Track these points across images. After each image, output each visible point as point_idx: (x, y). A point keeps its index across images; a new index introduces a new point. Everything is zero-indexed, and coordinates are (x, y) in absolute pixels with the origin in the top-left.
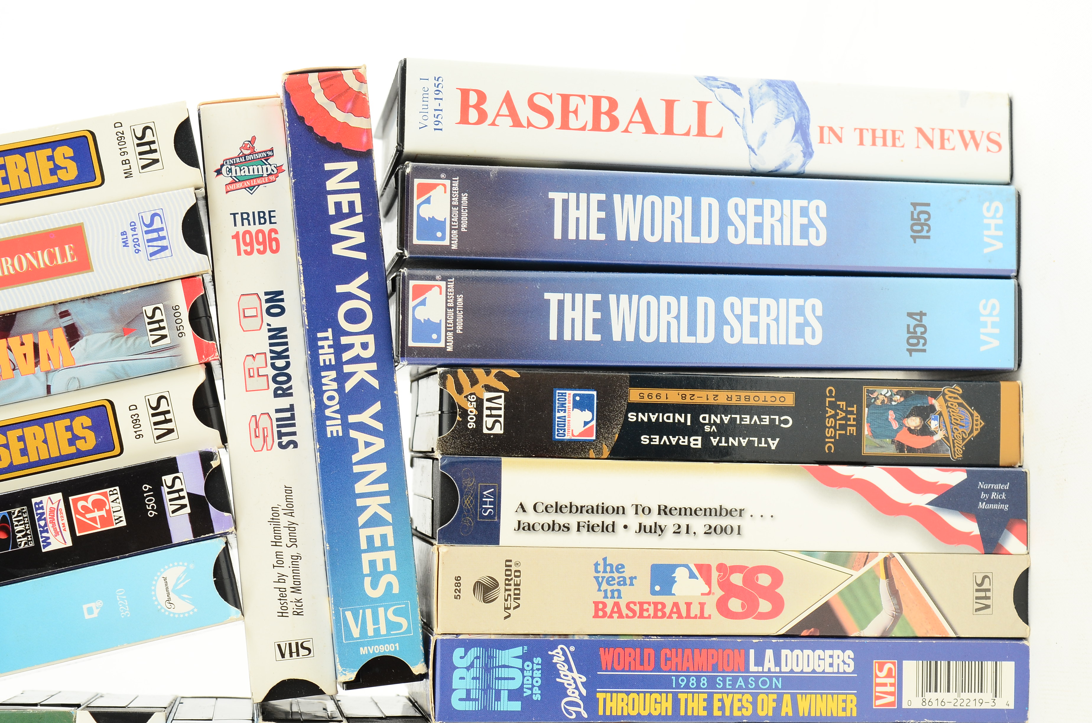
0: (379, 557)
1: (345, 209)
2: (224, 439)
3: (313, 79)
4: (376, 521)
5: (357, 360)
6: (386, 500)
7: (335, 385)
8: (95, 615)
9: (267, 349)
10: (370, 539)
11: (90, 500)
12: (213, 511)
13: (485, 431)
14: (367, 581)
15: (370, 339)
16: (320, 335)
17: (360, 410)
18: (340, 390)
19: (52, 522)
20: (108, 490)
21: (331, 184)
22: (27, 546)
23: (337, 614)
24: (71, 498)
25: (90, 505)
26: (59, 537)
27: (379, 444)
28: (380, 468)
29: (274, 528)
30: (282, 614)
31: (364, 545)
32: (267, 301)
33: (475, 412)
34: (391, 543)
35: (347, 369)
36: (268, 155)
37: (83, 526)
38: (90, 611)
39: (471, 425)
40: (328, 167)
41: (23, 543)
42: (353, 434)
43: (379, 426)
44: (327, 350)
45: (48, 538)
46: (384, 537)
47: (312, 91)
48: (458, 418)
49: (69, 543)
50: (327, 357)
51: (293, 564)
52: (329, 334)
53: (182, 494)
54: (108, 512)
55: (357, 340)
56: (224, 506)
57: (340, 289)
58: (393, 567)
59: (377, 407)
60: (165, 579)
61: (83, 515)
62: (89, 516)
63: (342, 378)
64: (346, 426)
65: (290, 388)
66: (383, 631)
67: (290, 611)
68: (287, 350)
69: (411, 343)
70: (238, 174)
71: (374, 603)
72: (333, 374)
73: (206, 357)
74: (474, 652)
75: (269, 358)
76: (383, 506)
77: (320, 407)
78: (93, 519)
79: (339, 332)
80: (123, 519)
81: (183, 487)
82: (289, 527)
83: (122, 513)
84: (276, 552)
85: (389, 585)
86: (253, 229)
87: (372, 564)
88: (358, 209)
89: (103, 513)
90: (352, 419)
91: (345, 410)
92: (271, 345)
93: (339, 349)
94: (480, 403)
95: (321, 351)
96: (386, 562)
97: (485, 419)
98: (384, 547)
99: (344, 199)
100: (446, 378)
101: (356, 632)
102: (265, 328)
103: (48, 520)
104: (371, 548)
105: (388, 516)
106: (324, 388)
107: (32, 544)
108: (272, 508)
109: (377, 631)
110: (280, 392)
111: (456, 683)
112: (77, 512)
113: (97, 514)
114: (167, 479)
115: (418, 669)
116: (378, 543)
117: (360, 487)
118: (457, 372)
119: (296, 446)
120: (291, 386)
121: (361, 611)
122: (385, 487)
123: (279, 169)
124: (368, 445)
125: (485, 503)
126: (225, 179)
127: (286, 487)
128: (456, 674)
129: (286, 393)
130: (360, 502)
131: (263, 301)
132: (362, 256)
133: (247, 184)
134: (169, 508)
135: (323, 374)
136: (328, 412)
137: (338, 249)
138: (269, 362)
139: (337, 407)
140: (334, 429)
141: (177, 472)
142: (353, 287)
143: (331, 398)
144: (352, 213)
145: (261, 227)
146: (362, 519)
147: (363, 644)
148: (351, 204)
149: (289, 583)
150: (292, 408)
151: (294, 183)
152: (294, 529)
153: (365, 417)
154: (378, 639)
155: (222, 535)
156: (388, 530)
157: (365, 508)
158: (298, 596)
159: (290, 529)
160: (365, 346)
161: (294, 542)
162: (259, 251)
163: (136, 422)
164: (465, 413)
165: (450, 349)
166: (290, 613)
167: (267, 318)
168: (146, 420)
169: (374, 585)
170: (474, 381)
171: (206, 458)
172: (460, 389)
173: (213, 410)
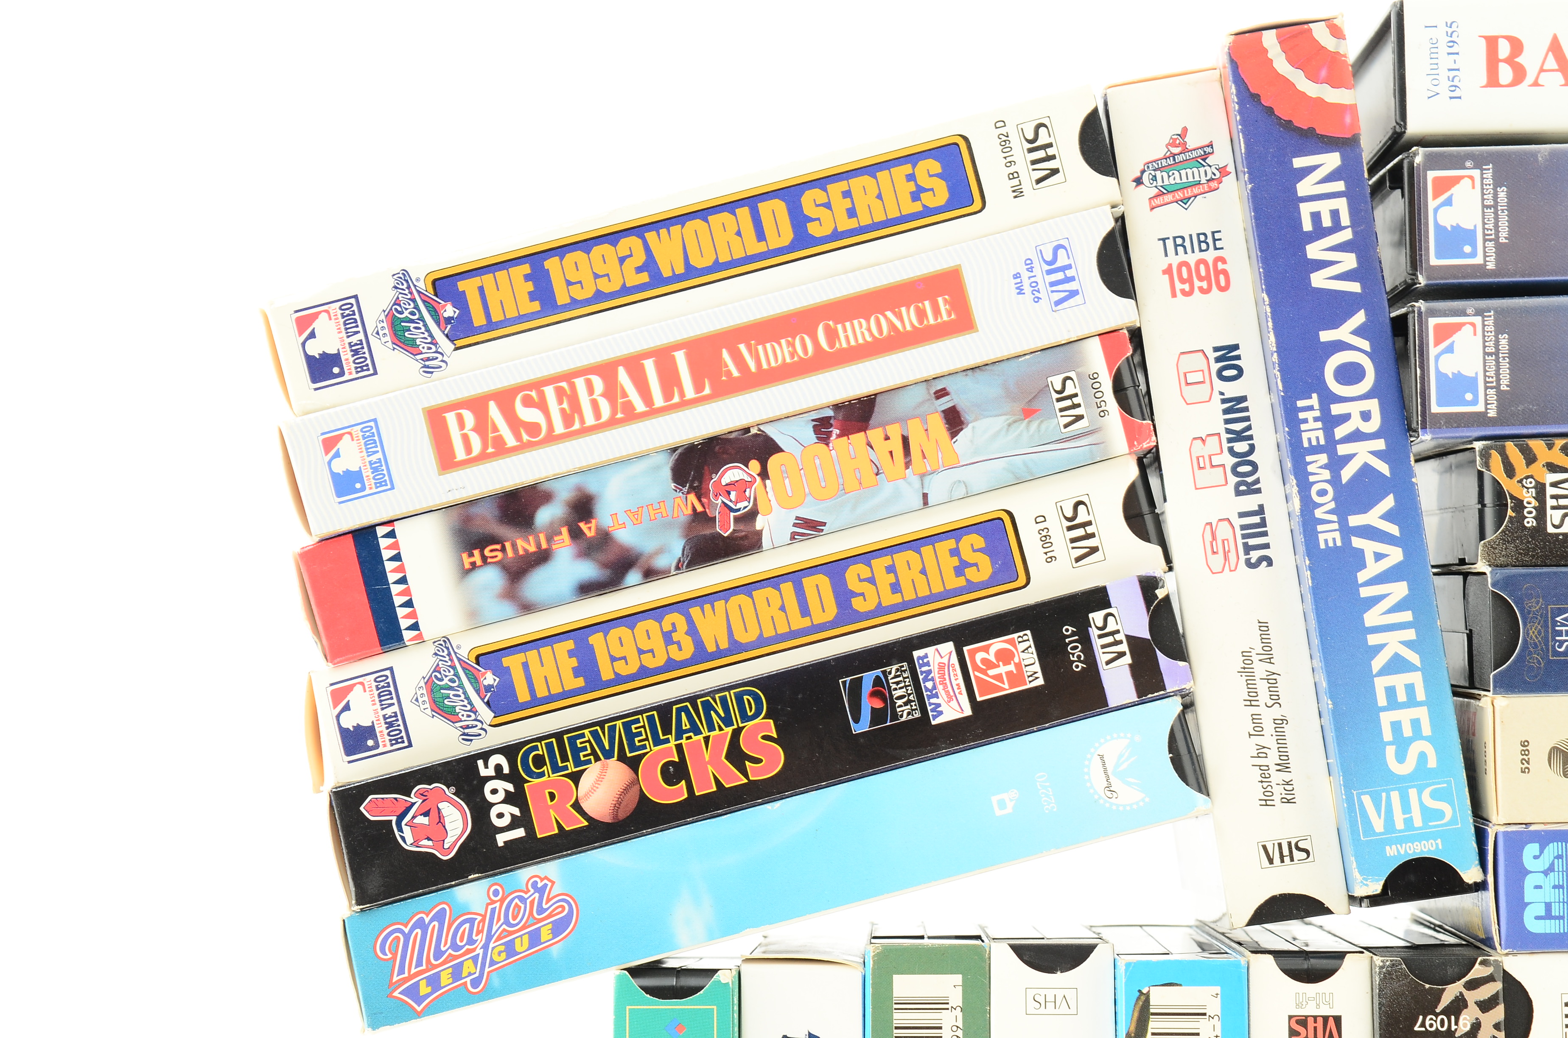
0: (1404, 716)
1: (1327, 222)
2: (1168, 560)
3: (1270, 39)
4: (1397, 665)
5: (1357, 436)
6: (1410, 634)
7: (1326, 474)
8: (1009, 810)
9: (1221, 428)
10: (1391, 691)
11: (993, 650)
12: (1163, 660)
13: (1550, 530)
14: (1390, 751)
15: (1373, 405)
16: (1300, 404)
17: (1365, 509)
18: (1335, 480)
19: (943, 683)
20: (1015, 636)
21: (1304, 188)
22: (910, 717)
23: (1350, 799)
24: (965, 649)
25: (992, 657)
26: (954, 703)
27: (1395, 555)
28: (1399, 590)
29: (1247, 680)
30: (1266, 802)
31: (1382, 701)
32: (1218, 360)
33: (1534, 503)
34: (1421, 695)
35: (1343, 450)
36: (1206, 153)
37: (986, 687)
38: (1002, 804)
39: (1530, 522)
40: (1299, 162)
41: (906, 713)
42: (1357, 542)
43: (1393, 529)
44: (1312, 425)
45: (939, 705)
46: (1410, 689)
47: (1270, 56)
48: (1510, 512)
49: (968, 712)
50: (1313, 435)
51: (1276, 732)
52: (1314, 401)
53: (1118, 637)
54: (1018, 666)
55: (1354, 409)
56: (1179, 652)
57: (1326, 336)
58: (1426, 730)
59: (1388, 503)
60: (1102, 757)
61: (984, 672)
62: (991, 672)
63: (1337, 463)
64: (1347, 532)
65: (1257, 481)
66: (1418, 822)
67: (1277, 798)
68: (1249, 428)
69: (1435, 408)
70: (1166, 182)
71: (1402, 783)
72: (1323, 458)
73: (1139, 444)
74: (1553, 849)
75: (1224, 441)
76: (1407, 644)
77: (1308, 506)
78: (999, 677)
79: (1328, 398)
80: (1040, 674)
81: (1119, 627)
82: (1268, 679)
83: (1037, 667)
84: (1252, 715)
85: (1422, 756)
86: (1192, 258)
87: (1396, 726)
88: (1345, 220)
89: (1011, 667)
90: (1355, 521)
91: (1343, 510)
92: (1227, 422)
93: (1330, 422)
94: (1540, 489)
95: (1303, 427)
96: (1416, 724)
97: (1549, 512)
98: (1412, 702)
99: (1324, 208)
100: (1490, 455)
101: (1378, 825)
102: (1217, 398)
103: (938, 680)
104: (1393, 704)
105: (1413, 658)
106: (1312, 479)
107: (917, 715)
108: (1242, 652)
109: (1409, 822)
110: (1243, 488)
111: (1530, 894)
112: (976, 668)
113: (1003, 669)
114: (1097, 617)
115: (1471, 874)
116: (1402, 697)
117: (1371, 618)
118: (1504, 447)
119: (1270, 563)
120: (1258, 479)
121: (1384, 795)
122: (1407, 616)
123: (1224, 172)
124: (1379, 557)
125: (1560, 633)
126: (1147, 191)
127: (1260, 622)
128: (1530, 882)
129: (1253, 489)
130: (1373, 640)
131: (1212, 361)
132: (1354, 287)
133: (1179, 195)
134: (1102, 657)
135: (1309, 459)
136: (1319, 513)
137: (1319, 280)
138: (1226, 446)
139: (1332, 505)
140: (1329, 536)
141: (1109, 606)
142: (1344, 333)
143: (1322, 493)
144: (1337, 227)
145: (1203, 255)
146: (1377, 663)
147: (1390, 842)
148: (1335, 214)
149: (1273, 758)
150: (1261, 510)
151: (1251, 190)
152: (1275, 682)
153: (1373, 518)
154: (1410, 834)
155: (1175, 694)
156: (1416, 678)
157: (1380, 648)
158: (1287, 777)
159: (1270, 681)
160: (1366, 416)
161: (1276, 700)
162: (1201, 289)
163: (1046, 539)
164: (1519, 505)
165: (1492, 413)
166: (1277, 801)
167: (1219, 385)
168: (1060, 536)
169: (1401, 757)
170: (1531, 459)
171: (1148, 585)
172: (1510, 471)
173: (1148, 519)
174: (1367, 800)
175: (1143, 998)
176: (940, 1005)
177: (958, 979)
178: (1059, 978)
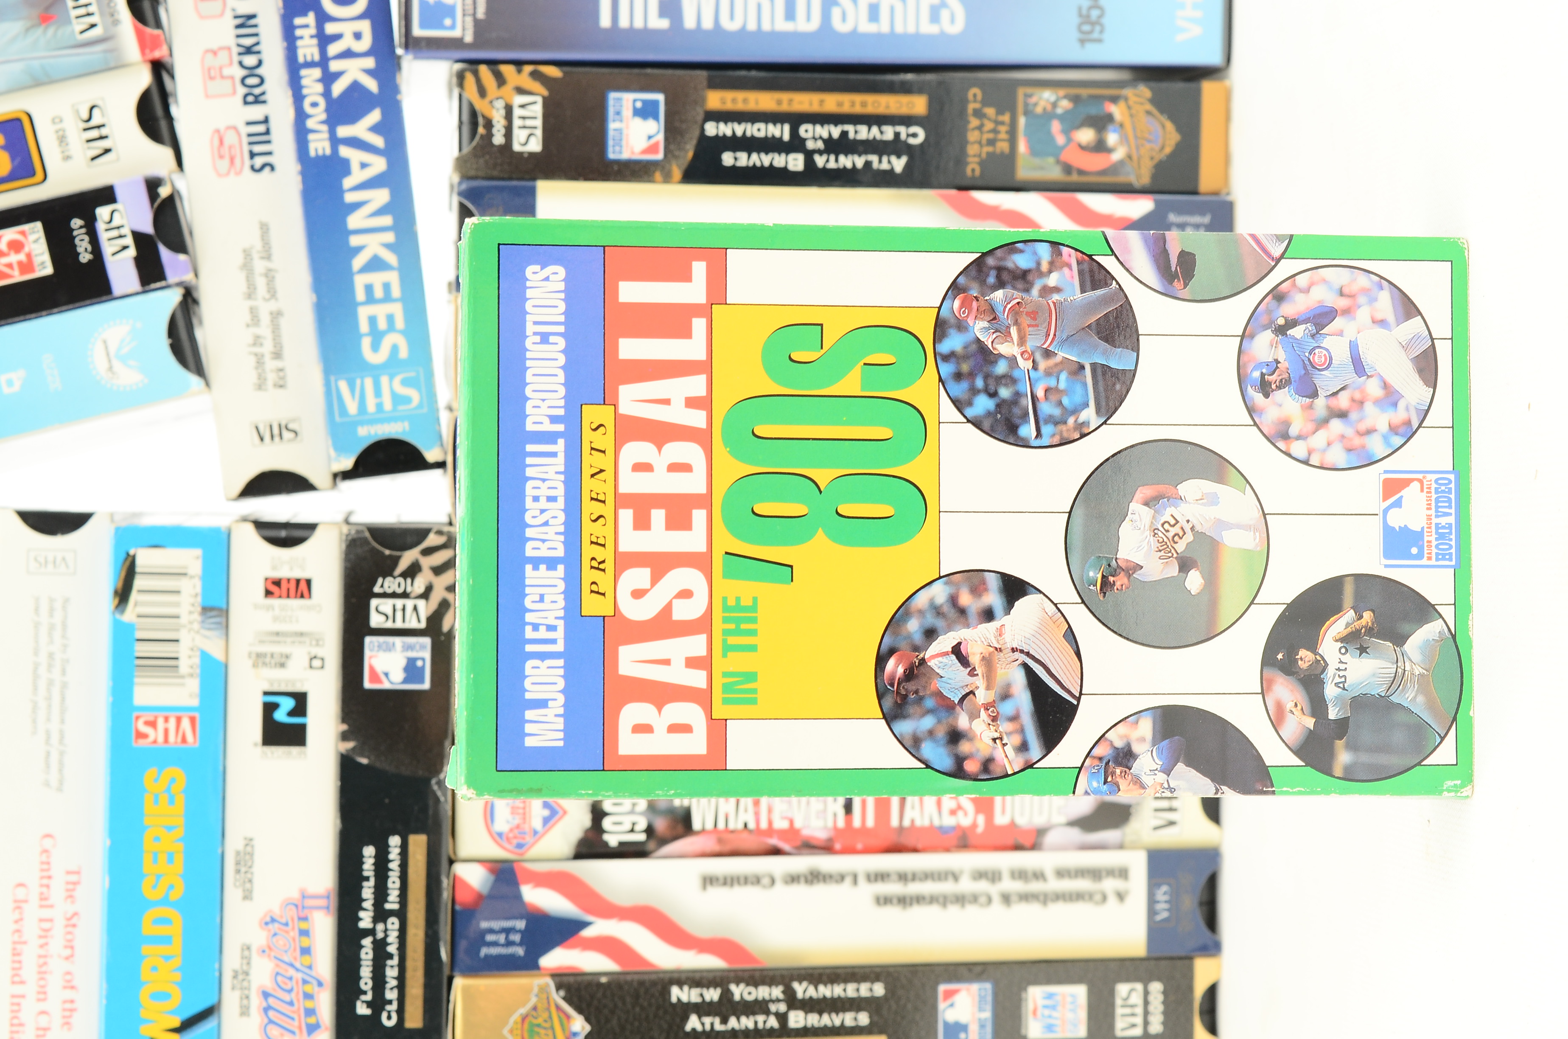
0: (380, 311)
2: (179, 161)
4: (375, 264)
5: (348, 54)
6: (390, 237)
7: (319, 88)
8: (17, 386)
9: (233, 42)
10: (369, 289)
12: (165, 253)
14: (366, 342)
15: (365, 26)
16: (298, 21)
17: (353, 121)
18: (327, 94)
23: (327, 385)
27: (379, 165)
28: (381, 196)
29: (247, 276)
30: (260, 386)
31: (360, 296)
33: (504, 122)
34: (396, 292)
35: (335, 66)
38: (10, 383)
39: (499, 139)
43: (378, 141)
44: (307, 41)
46: (387, 287)
48: (481, 129)
50: (309, 51)
52: (310, 19)
53: (123, 231)
55: (347, 29)
56: (179, 246)
58: (399, 324)
59: (375, 116)
60: (105, 342)
63: (329, 79)
64: (335, 141)
65: (263, 92)
67: (269, 383)
68: (258, 43)
71: (375, 371)
72: (317, 73)
73: (152, 53)
76: (388, 246)
77: (301, 116)
79: (323, 18)
82: (267, 275)
84: (250, 307)
85: (395, 348)
87: (372, 320)
90: (343, 131)
91: (333, 121)
92: (238, 36)
93: (324, 40)
94: (509, 108)
95: (299, 43)
96: (390, 318)
98: (387, 298)
100: (465, 77)
102: (230, 14)
104: (370, 299)
105: (391, 258)
106: (305, 91)
108: (244, 250)
109: (379, 406)
110: (250, 99)
115: (432, 454)
116: (379, 293)
117: (354, 221)
118: (479, 70)
119: (272, 168)
120: (264, 90)
122: (388, 221)
124: (364, 166)
127: (260, 223)
129: (259, 100)
130: (354, 240)
135: (303, 73)
136: (310, 123)
138: (237, 59)
139: (323, 117)
140: (320, 145)
141: (116, 202)
143: (314, 105)
146: (358, 262)
147: (362, 424)
149: (268, 346)
150: (266, 119)
152: (272, 278)
153: (361, 129)
154: (381, 416)
155: (177, 284)
156: (392, 277)
157: (360, 248)
158: (278, 364)
160: (358, 36)
161: (272, 294)
163: (62, 139)
164: (489, 124)
165: (469, 39)
166: (270, 386)
168: (76, 137)
169: (375, 347)
170: (501, 80)
171: (153, 185)
172: (483, 92)
173: (163, 122)
174: (343, 386)
175: (130, 559)
178: (58, 541)
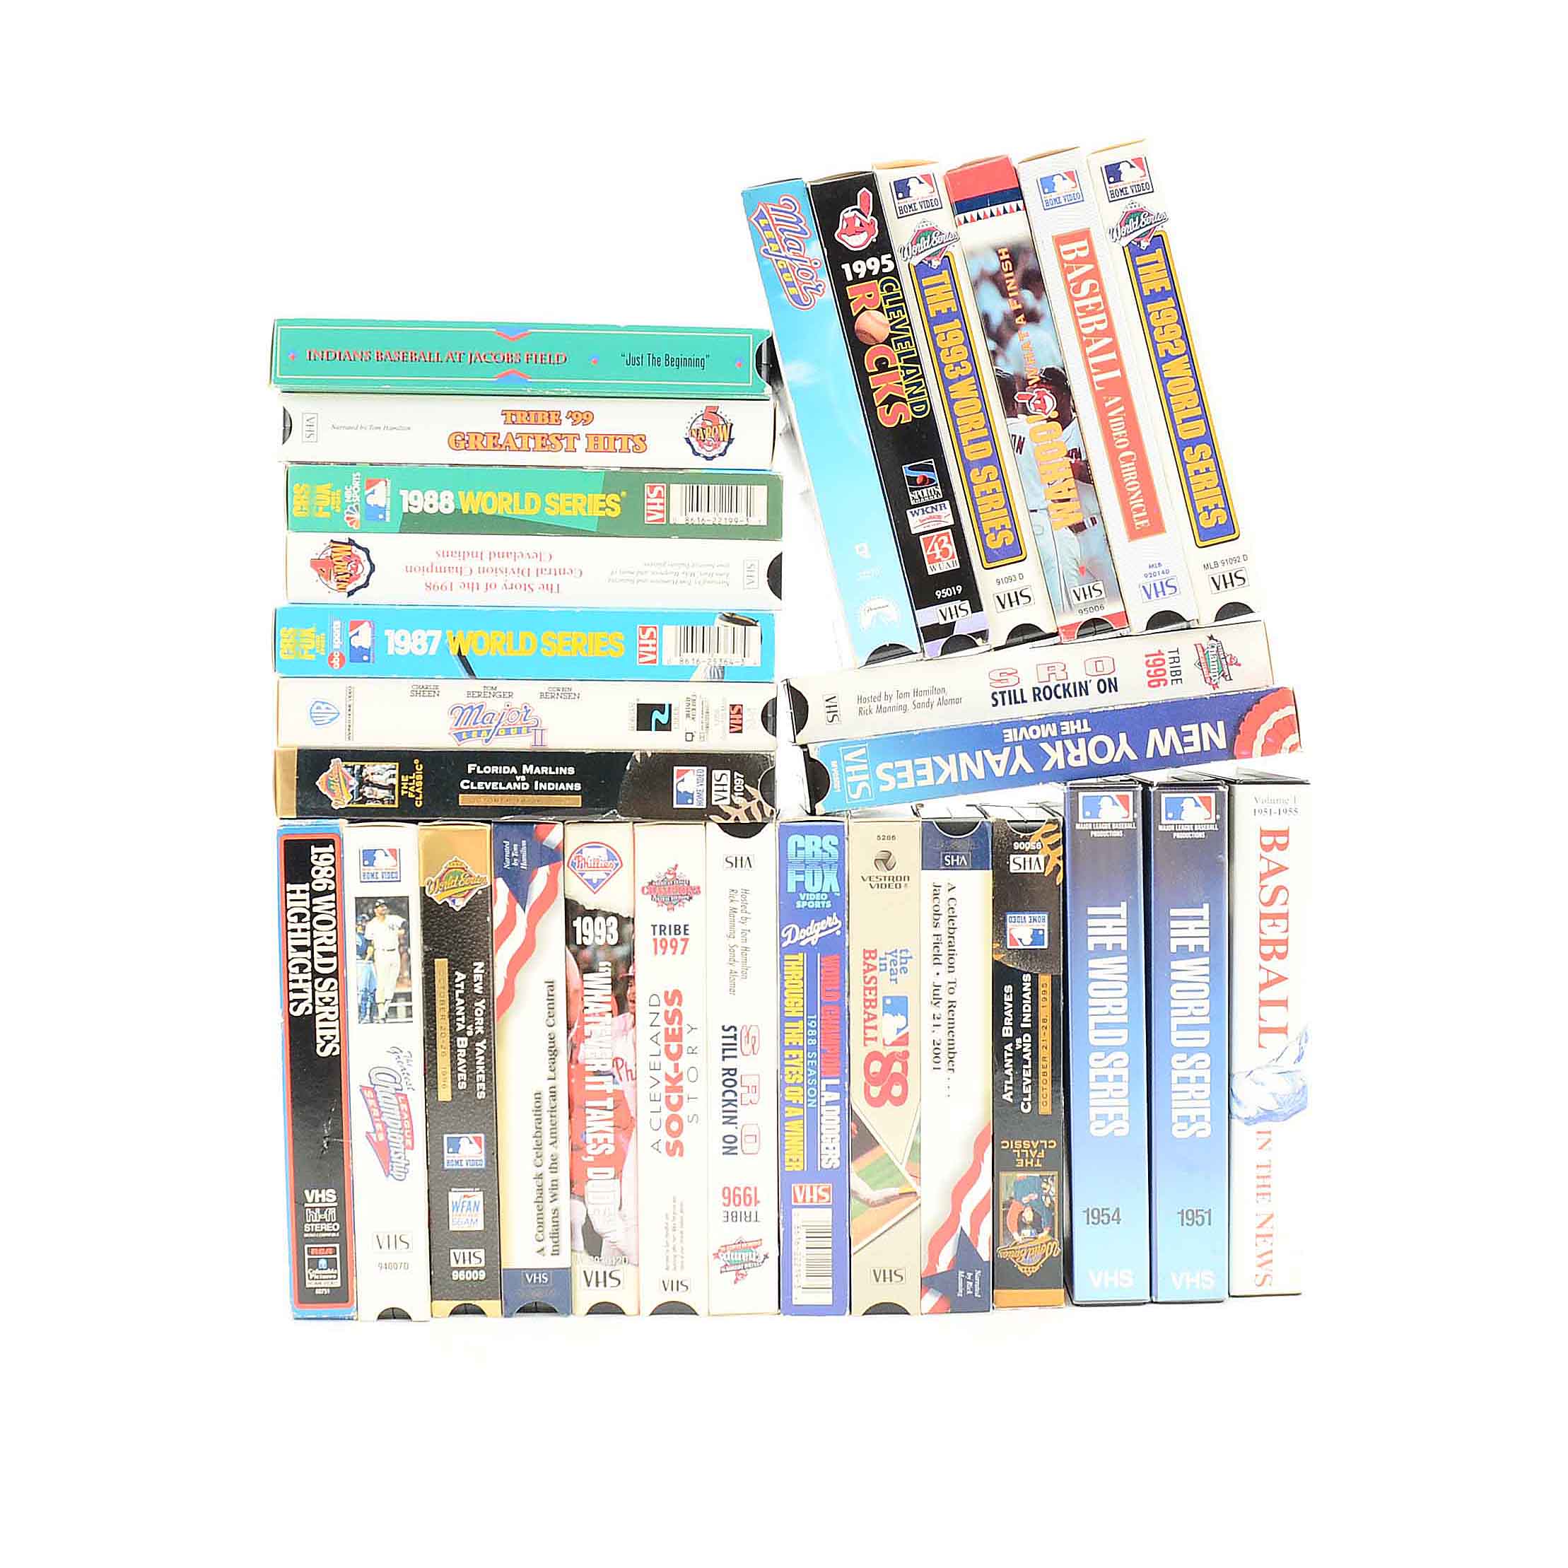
0: (909, 774)
1: (1186, 739)
2: (997, 649)
3: (1290, 710)
4: (938, 771)
5: (1066, 752)
6: (955, 779)
7: (1045, 735)
9: (1071, 680)
10: (923, 767)
11: (948, 546)
12: (942, 642)
13: (1012, 857)
14: (890, 765)
15: (1083, 762)
16: (1085, 722)
17: (1025, 756)
18: (1042, 739)
19: (931, 517)
20: (956, 558)
21: (1206, 727)
22: (911, 499)
23: (865, 742)
24: (949, 531)
25: (944, 545)
26: (919, 523)
27: (999, 772)
28: (980, 773)
29: (928, 690)
30: (860, 699)
31: (918, 762)
32: (1109, 680)
33: (1027, 849)
34: (921, 783)
35: (1059, 744)
36: (1226, 676)
37: (928, 541)
39: (1017, 846)
40: (1221, 724)
41: (914, 497)
42: (1007, 750)
43: (1013, 771)
44: (1073, 727)
45: (918, 514)
46: (924, 777)
47: (1281, 710)
48: (1022, 835)
49: (914, 532)
50: (1067, 728)
51: (899, 706)
52: (1086, 729)
53: (955, 616)
54: (939, 560)
55: (1082, 751)
56: (945, 650)
57: (1123, 737)
58: (901, 786)
59: (1029, 769)
61: (936, 540)
62: (936, 545)
63: (1051, 740)
64: (1014, 744)
65: (1041, 700)
66: (850, 779)
67: (862, 705)
68: (1071, 696)
69: (1081, 794)
70: (1210, 653)
71: (871, 771)
72: (1054, 733)
73: (1064, 633)
74: (835, 852)
75: (1063, 682)
76: (949, 778)
77: (1028, 724)
78: (933, 549)
79: (1088, 737)
80: (934, 572)
81: (960, 617)
83: (938, 571)
84: (909, 693)
85: (886, 783)
86: (1167, 667)
87: (904, 769)
88: (1188, 750)
89: (938, 557)
90: (1019, 749)
91: (1024, 743)
92: (1074, 684)
93: (1074, 737)
94: (1036, 852)
95: (1072, 722)
96: (904, 780)
97: (1023, 856)
98: (917, 778)
99: (1195, 738)
100: (1055, 824)
101: (849, 757)
102: (1088, 679)
103: (932, 514)
104: (916, 768)
105: (942, 780)
106: (1043, 726)
107: (913, 503)
108: (944, 688)
110: (1037, 692)
111: (810, 838)
112: (939, 536)
113: (937, 551)
114: (966, 605)
115: (820, 807)
116: (920, 773)
117: (964, 757)
118: (1059, 832)
119: (994, 706)
121: (865, 761)
122: (965, 777)
123: (1215, 686)
124: (998, 762)
125: (955, 858)
126: (1206, 643)
127: (960, 699)
128: (817, 839)
129: (1036, 697)
130: (952, 758)
131: (1109, 676)
132: (1150, 754)
133: (1203, 661)
134: (944, 607)
135: (1054, 725)
136: (1023, 730)
137: (1154, 734)
138: (1061, 683)
139: (1028, 738)
140: (1010, 735)
141: (972, 612)
142: (1124, 747)
143: (1035, 732)
144: (1184, 745)
145: (1168, 673)
146: (938, 759)
147: (839, 764)
148: (1191, 744)
149: (885, 704)
150: (1024, 701)
151: (1206, 698)
152: (927, 706)
153: (1020, 760)
154: (843, 775)
155: (922, 649)
156: (930, 781)
157: (947, 761)
158: (874, 710)
159: (928, 703)
160: (1077, 758)
161: (917, 706)
162: (1149, 671)
163: (1009, 579)
164: (1026, 840)
165: (1078, 827)
166: (860, 705)
167: (1095, 680)
168: (1012, 587)
169: (886, 771)
170: (1053, 846)
171: (983, 634)
172: (1045, 835)
173: (1021, 639)
174: (863, 751)
176: (749, 513)
177: (764, 523)
178: (764, 579)
